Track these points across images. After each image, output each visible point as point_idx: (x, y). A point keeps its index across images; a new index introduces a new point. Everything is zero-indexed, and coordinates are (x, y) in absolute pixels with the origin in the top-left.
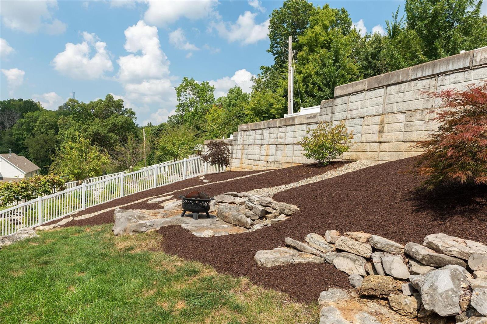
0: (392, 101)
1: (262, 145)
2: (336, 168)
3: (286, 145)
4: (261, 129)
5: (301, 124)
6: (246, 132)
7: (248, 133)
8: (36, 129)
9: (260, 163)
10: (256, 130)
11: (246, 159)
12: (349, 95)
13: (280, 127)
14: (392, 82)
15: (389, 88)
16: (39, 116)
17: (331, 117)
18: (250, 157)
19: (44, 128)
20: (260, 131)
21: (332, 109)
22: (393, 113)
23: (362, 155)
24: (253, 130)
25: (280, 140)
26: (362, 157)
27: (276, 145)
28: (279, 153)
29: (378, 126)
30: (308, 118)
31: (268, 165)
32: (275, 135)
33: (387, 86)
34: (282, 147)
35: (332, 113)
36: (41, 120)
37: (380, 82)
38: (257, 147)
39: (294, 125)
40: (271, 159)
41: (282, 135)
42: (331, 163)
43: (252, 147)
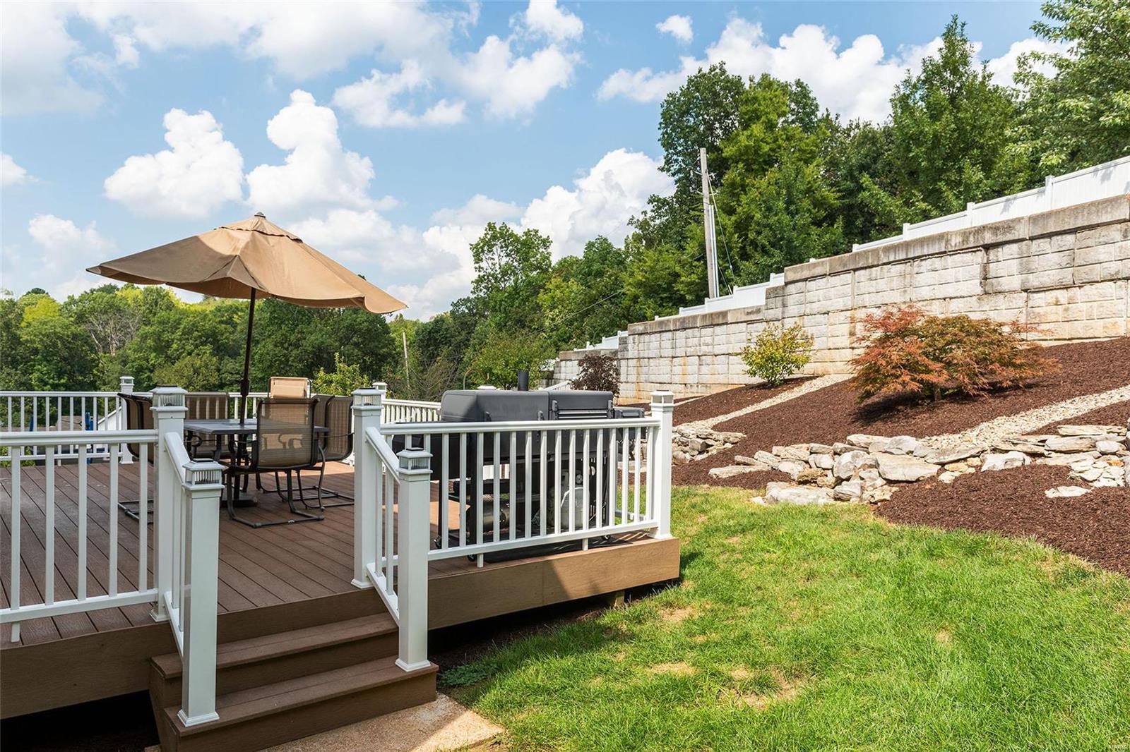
0: (863, 291)
1: (673, 357)
2: (793, 388)
3: (716, 356)
4: (670, 331)
5: (738, 323)
6: (642, 336)
7: (647, 337)
8: (175, 346)
9: (673, 387)
10: (660, 332)
11: (646, 381)
12: (805, 280)
13: (703, 327)
14: (860, 265)
15: (857, 273)
16: (180, 319)
17: (783, 313)
18: (653, 378)
19: (192, 344)
20: (669, 335)
21: (783, 300)
22: (865, 307)
23: (830, 367)
24: (656, 332)
25: (705, 349)
26: (831, 371)
27: (699, 356)
28: (705, 369)
29: (848, 325)
30: (748, 313)
31: (688, 390)
32: (696, 341)
33: (855, 270)
34: (708, 359)
35: (784, 306)
36: (185, 328)
37: (845, 265)
38: (667, 361)
39: (727, 324)
40: (691, 379)
41: (709, 340)
42: (786, 381)
43: (657, 360)
